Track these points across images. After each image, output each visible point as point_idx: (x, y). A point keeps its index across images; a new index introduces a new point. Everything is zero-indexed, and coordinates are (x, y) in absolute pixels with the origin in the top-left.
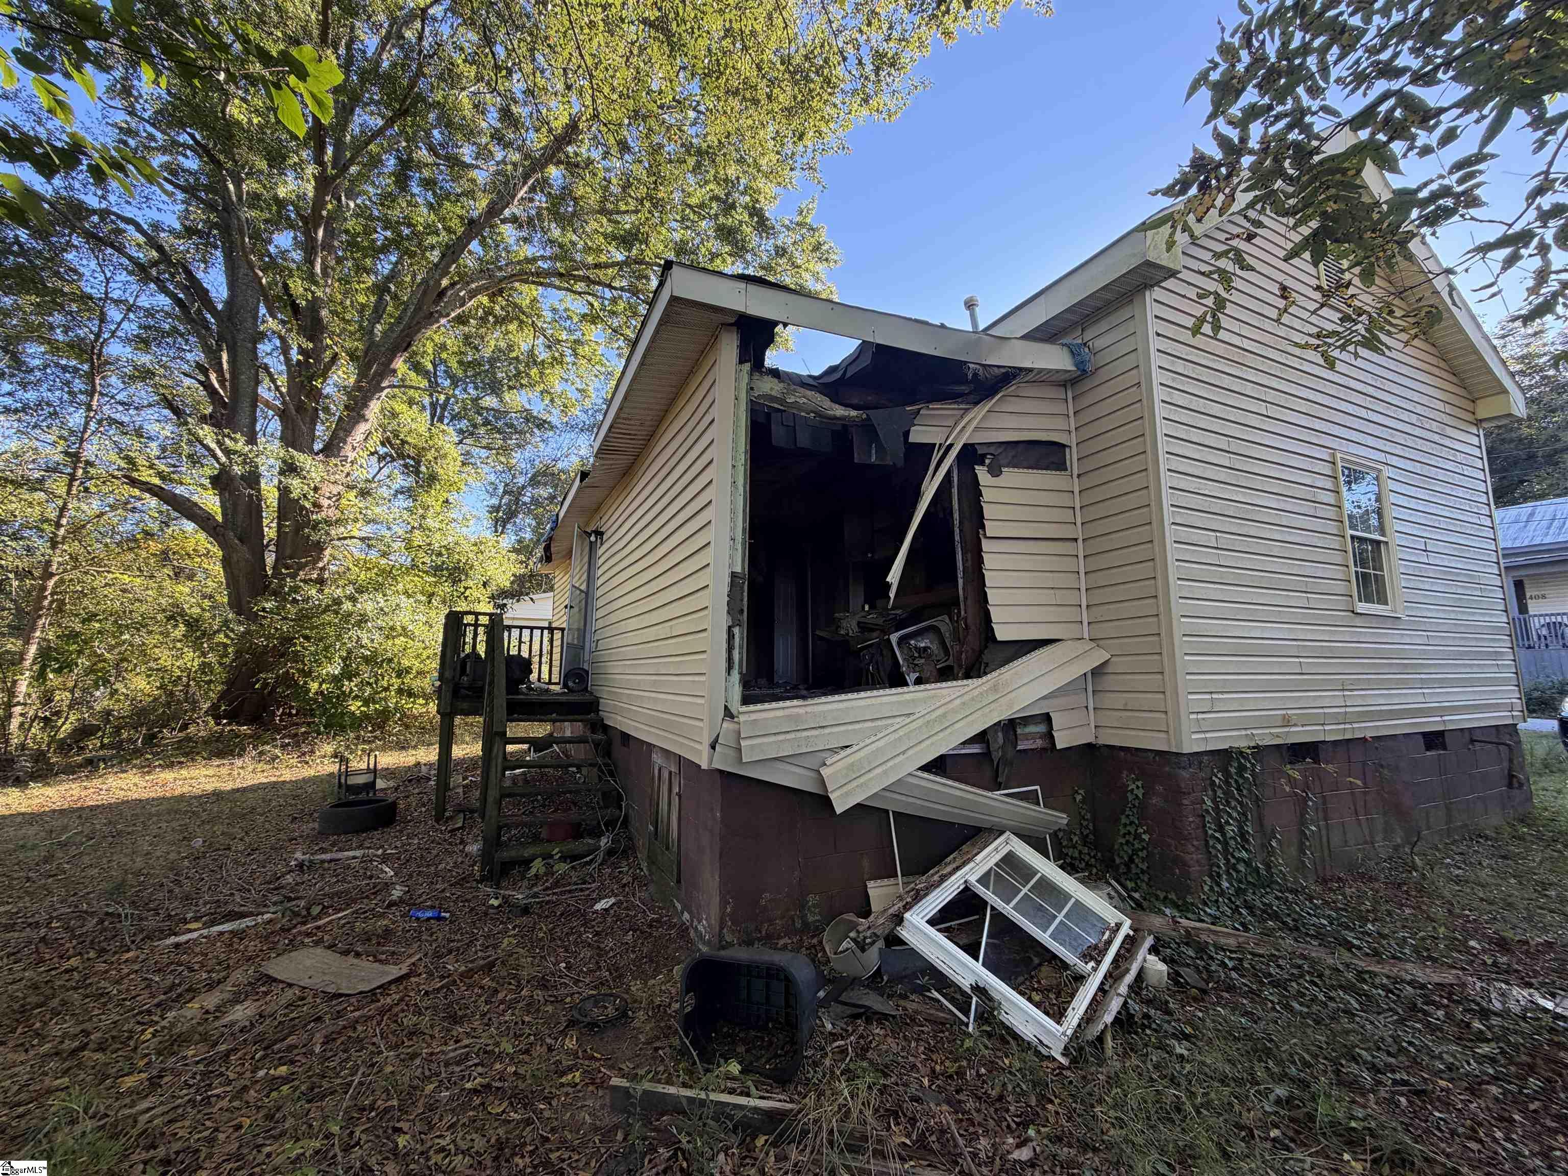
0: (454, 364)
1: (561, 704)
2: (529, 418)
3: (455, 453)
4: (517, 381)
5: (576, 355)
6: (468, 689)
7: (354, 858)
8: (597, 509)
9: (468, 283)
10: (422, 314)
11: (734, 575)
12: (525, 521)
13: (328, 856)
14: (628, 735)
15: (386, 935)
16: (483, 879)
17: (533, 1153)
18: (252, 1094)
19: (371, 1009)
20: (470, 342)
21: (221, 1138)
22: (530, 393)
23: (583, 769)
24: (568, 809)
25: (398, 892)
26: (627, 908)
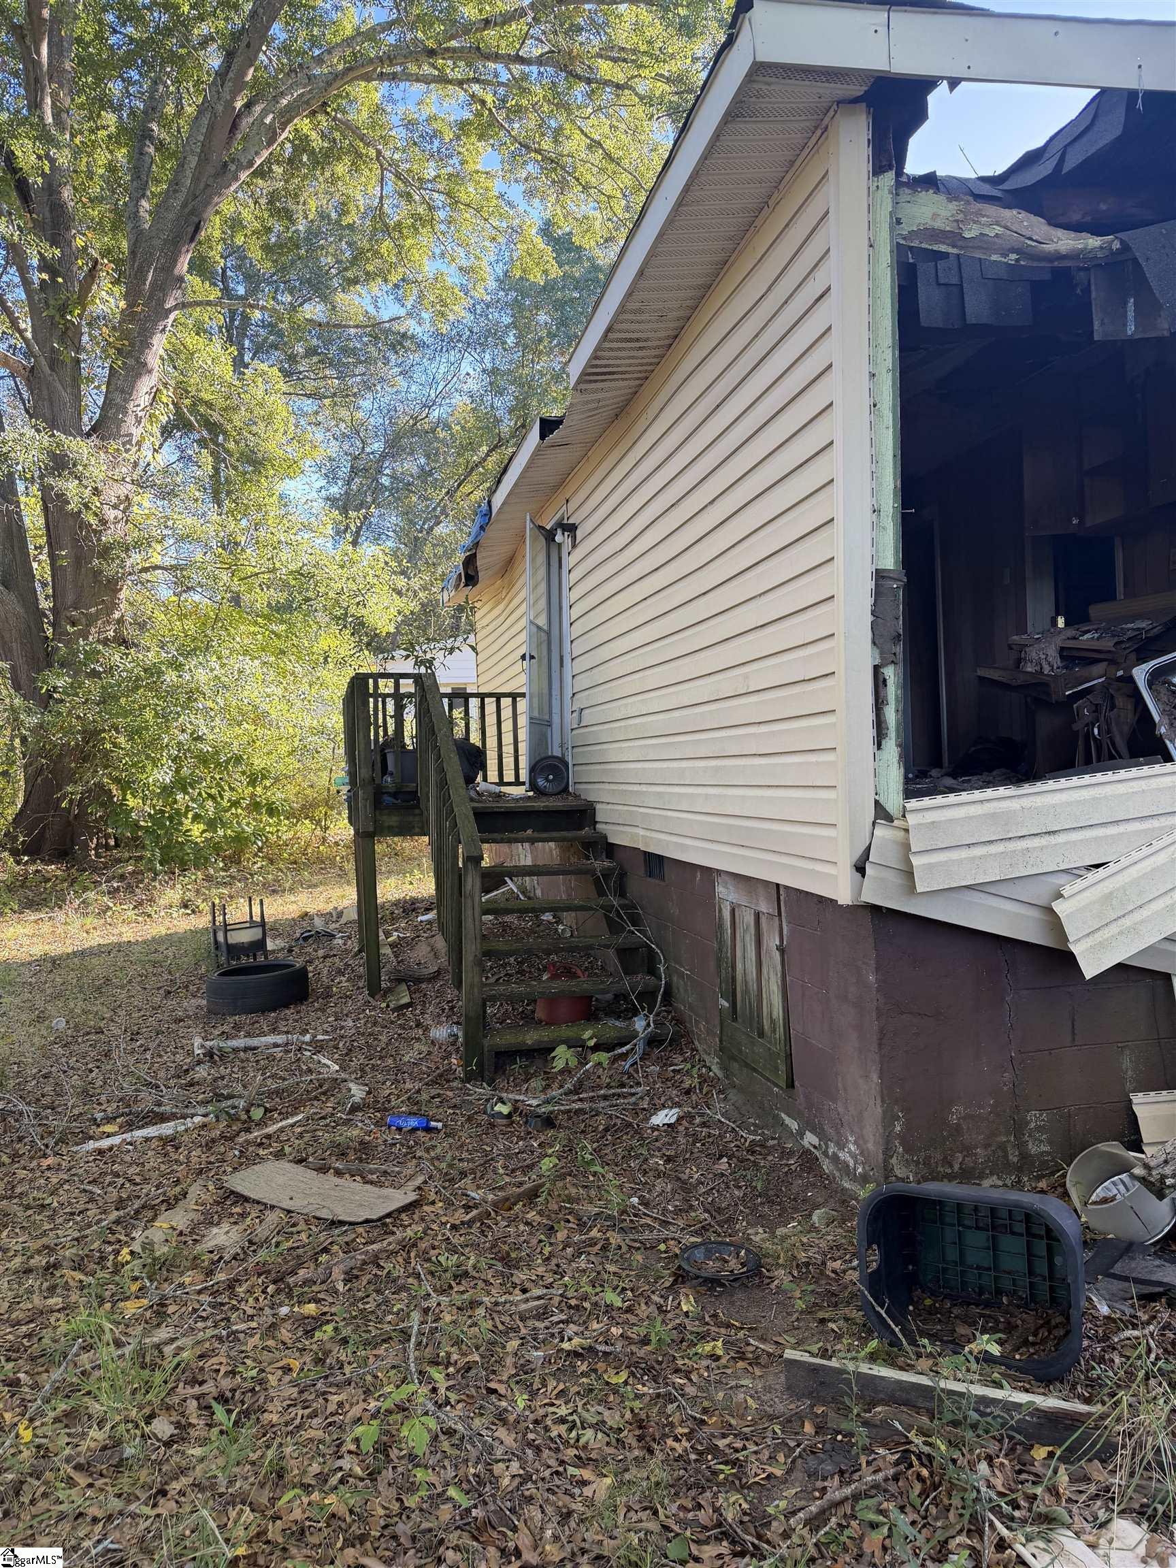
0: (254, 252)
2: (376, 331)
4: (357, 270)
5: (454, 202)
7: (276, 1045)
8: (560, 484)
9: (276, 99)
10: (210, 170)
11: (880, 575)
13: (240, 1043)
14: (660, 858)
15: (365, 1148)
16: (469, 1077)
17: (689, 1436)
18: (285, 1334)
19: (390, 1243)
20: (279, 208)
21: (273, 1380)
22: (377, 287)
23: (568, 918)
24: (573, 975)
25: (358, 1092)
26: (704, 1124)
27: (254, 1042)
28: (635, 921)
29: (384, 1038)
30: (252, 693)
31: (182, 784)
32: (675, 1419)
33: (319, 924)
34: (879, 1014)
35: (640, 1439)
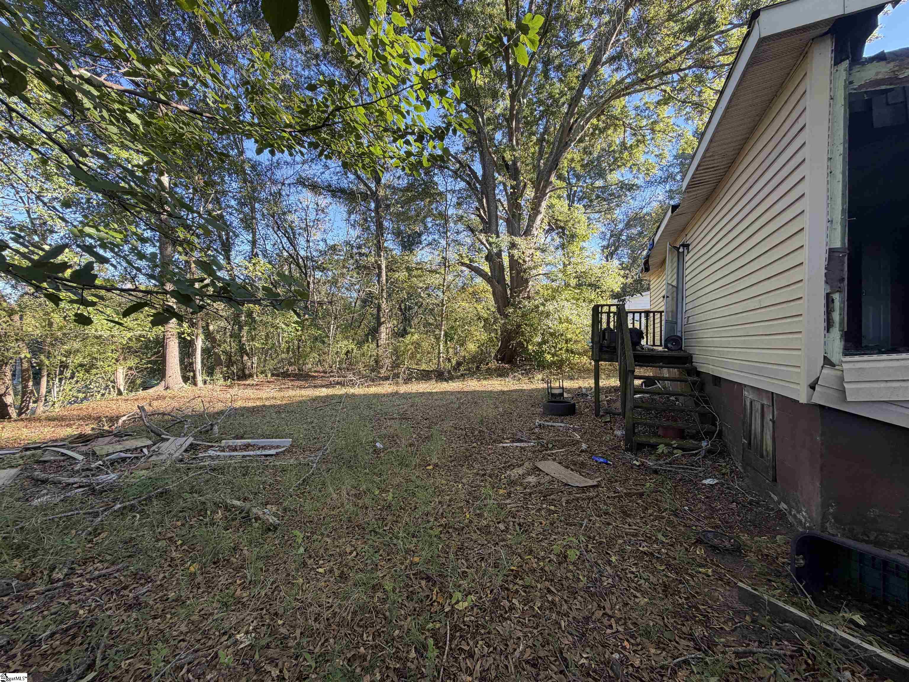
0: (578, 168)
1: (666, 357)
2: (623, 186)
3: (583, 218)
4: (615, 165)
6: (608, 347)
7: (561, 427)
8: (683, 229)
9: (585, 115)
10: (562, 145)
11: (831, 251)
12: (624, 251)
13: (550, 424)
14: (720, 378)
15: (583, 465)
16: (627, 450)
17: (686, 599)
18: (543, 513)
19: (583, 495)
20: (586, 151)
21: (536, 524)
22: (623, 170)
23: (681, 398)
24: (676, 421)
25: (584, 446)
26: (728, 488)
27: (554, 424)
28: (706, 402)
29: (598, 431)
30: (566, 313)
31: (544, 342)
32: (682, 591)
33: (584, 391)
34: (822, 456)
35: (663, 591)
